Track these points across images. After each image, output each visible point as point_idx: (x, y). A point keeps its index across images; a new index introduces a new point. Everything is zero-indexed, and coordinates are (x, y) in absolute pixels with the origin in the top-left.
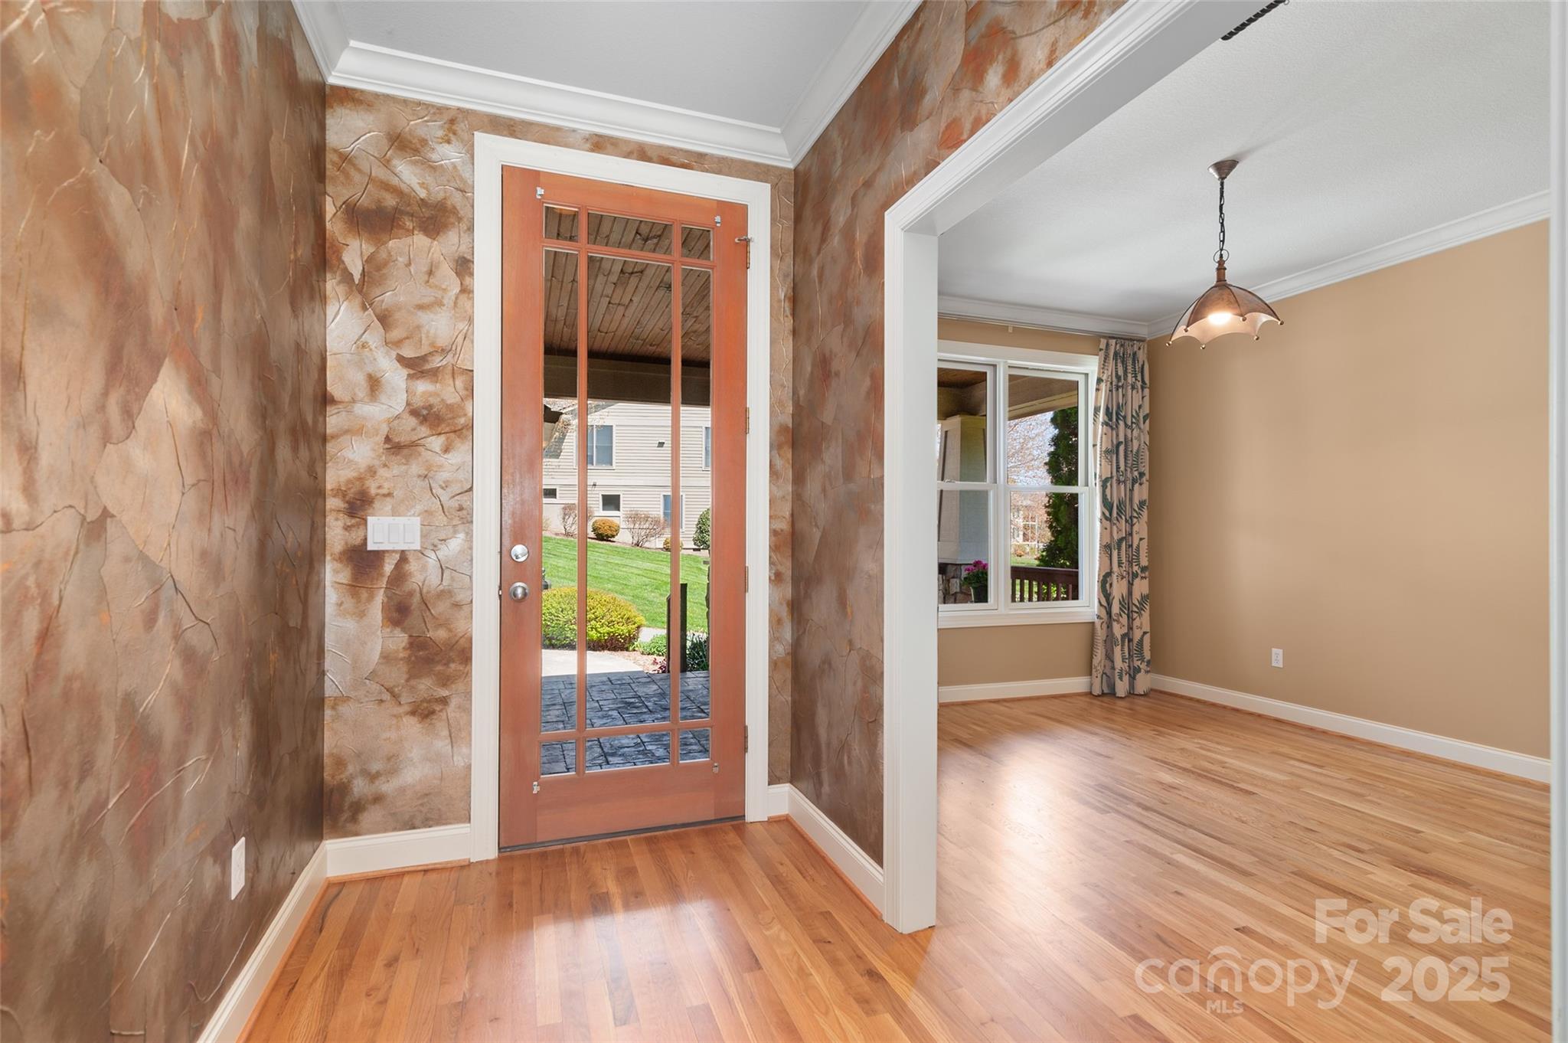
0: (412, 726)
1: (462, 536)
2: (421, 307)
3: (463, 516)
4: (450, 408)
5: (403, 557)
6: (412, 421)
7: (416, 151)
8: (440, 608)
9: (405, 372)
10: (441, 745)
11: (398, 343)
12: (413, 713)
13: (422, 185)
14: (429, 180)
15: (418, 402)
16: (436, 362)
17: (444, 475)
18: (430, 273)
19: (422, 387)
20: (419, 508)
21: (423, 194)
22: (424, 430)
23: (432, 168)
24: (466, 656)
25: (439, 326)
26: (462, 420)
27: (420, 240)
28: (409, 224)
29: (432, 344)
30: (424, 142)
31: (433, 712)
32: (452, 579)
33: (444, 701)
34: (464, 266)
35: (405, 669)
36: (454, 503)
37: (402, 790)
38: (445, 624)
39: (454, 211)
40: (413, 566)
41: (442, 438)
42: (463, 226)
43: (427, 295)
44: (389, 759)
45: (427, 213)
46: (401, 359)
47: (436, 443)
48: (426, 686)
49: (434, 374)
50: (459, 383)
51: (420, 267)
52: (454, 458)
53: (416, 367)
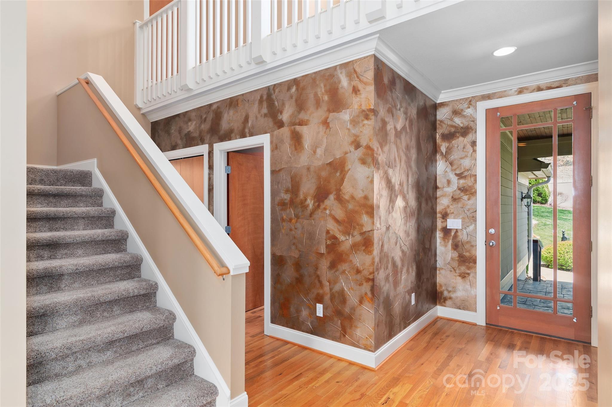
0: (459, 279)
1: (473, 225)
2: (461, 158)
3: (474, 219)
4: (470, 187)
5: (457, 231)
6: (459, 192)
7: (460, 114)
8: (467, 246)
9: (457, 178)
10: (468, 287)
11: (455, 170)
12: (460, 276)
13: (461, 123)
14: (464, 121)
15: (461, 186)
16: (466, 174)
17: (468, 207)
18: (464, 148)
19: (462, 181)
20: (461, 217)
21: (462, 125)
22: (462, 194)
23: (464, 116)
24: (475, 262)
25: (466, 163)
26: (473, 190)
27: (461, 139)
28: (458, 135)
29: (465, 169)
30: (462, 110)
31: (465, 277)
32: (471, 238)
33: (468, 274)
34: (474, 144)
35: (457, 263)
36: (471, 215)
37: (457, 298)
38: (469, 251)
39: (471, 128)
40: (459, 234)
41: (468, 196)
42: (473, 132)
43: (462, 154)
44: (453, 288)
45: (463, 130)
46: (456, 174)
47: (466, 197)
48: (463, 269)
49: (465, 177)
50: (472, 179)
51: (461, 146)
52: (471, 202)
53: (460, 176)
